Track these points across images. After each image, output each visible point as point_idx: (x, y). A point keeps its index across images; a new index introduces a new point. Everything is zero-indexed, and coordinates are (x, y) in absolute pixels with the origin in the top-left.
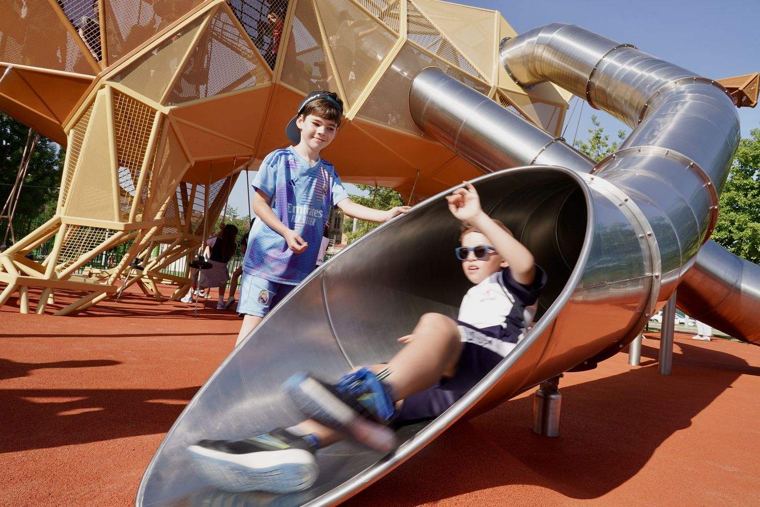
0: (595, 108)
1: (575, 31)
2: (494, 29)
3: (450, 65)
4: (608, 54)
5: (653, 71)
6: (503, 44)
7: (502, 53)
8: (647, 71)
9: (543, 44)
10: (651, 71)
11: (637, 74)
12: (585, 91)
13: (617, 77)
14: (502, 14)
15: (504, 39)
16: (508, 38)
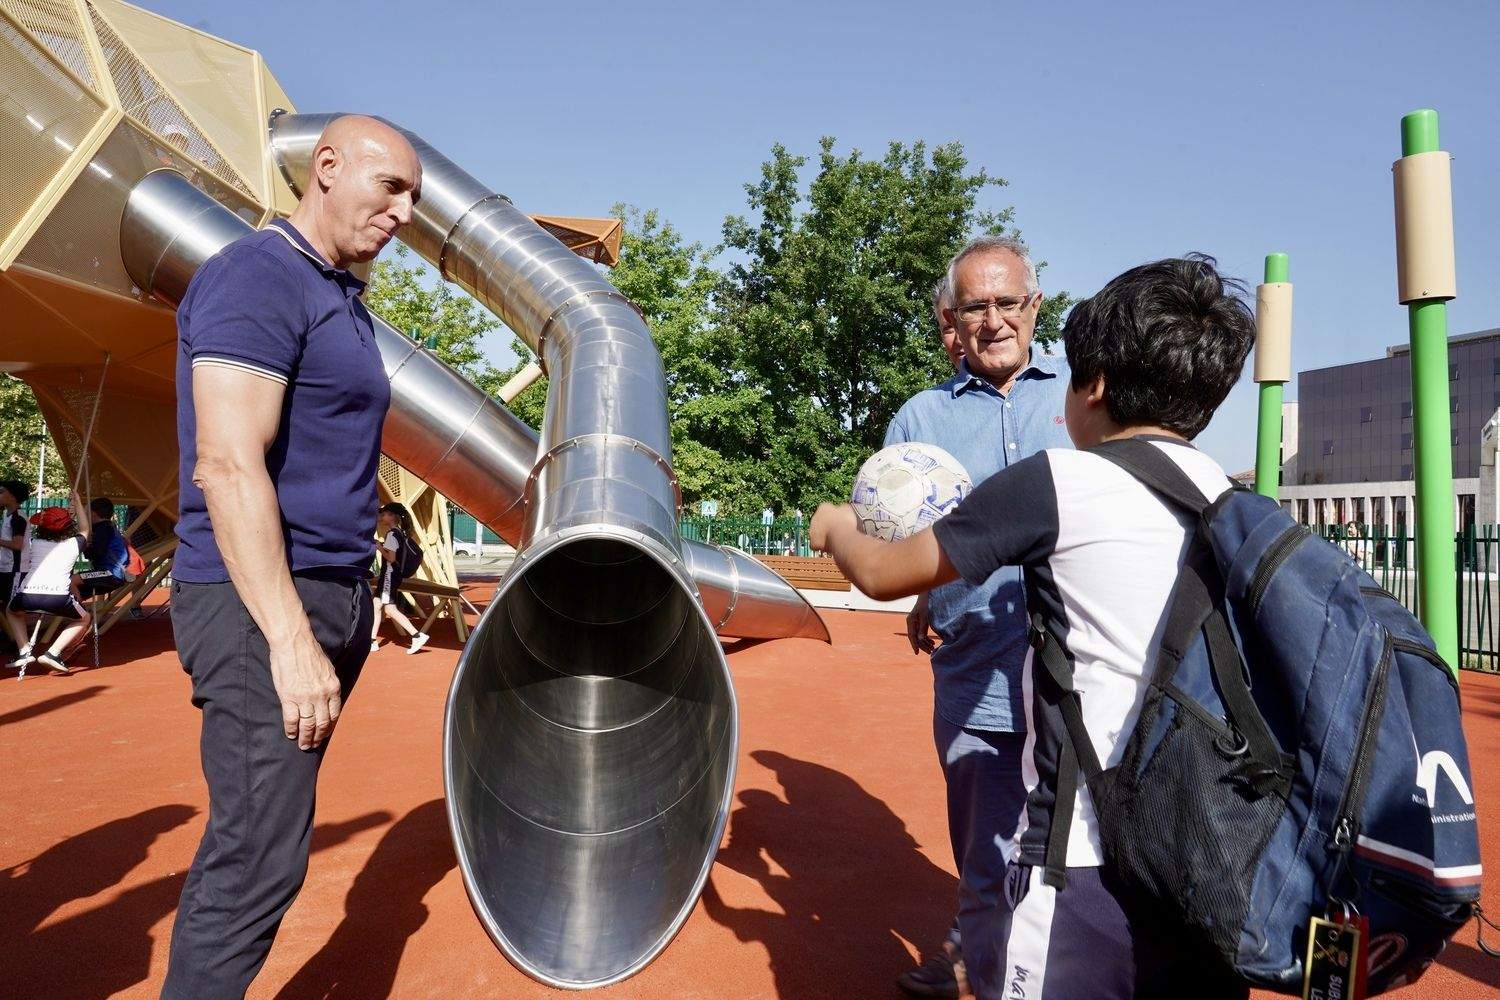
0: (447, 278)
2: (254, 87)
3: (198, 168)
4: (476, 205)
6: (277, 121)
7: (275, 141)
8: (539, 257)
10: (543, 257)
11: (524, 258)
12: (438, 254)
13: (494, 253)
14: (265, 60)
15: (274, 113)
16: (283, 112)
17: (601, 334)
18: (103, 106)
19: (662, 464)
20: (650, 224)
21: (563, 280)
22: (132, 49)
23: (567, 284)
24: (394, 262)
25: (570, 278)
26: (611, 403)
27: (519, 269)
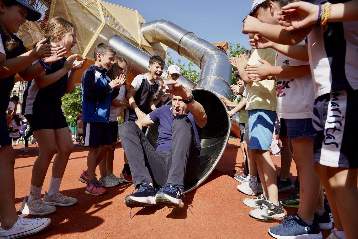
0: (180, 55)
1: (171, 24)
2: (136, 18)
4: (185, 35)
5: (202, 44)
6: (141, 25)
7: (141, 29)
8: (199, 44)
9: (159, 28)
10: (201, 44)
11: (196, 45)
12: (177, 48)
13: (189, 45)
14: (139, 12)
15: (141, 23)
16: (143, 23)
17: (214, 57)
18: (101, 22)
19: (226, 83)
20: (238, 47)
21: (205, 48)
22: (114, 17)
23: (206, 48)
24: (178, 64)
25: (207, 47)
26: (213, 70)
27: (195, 48)
